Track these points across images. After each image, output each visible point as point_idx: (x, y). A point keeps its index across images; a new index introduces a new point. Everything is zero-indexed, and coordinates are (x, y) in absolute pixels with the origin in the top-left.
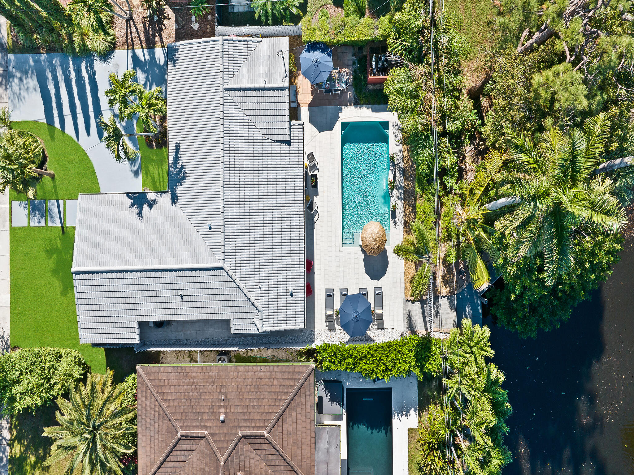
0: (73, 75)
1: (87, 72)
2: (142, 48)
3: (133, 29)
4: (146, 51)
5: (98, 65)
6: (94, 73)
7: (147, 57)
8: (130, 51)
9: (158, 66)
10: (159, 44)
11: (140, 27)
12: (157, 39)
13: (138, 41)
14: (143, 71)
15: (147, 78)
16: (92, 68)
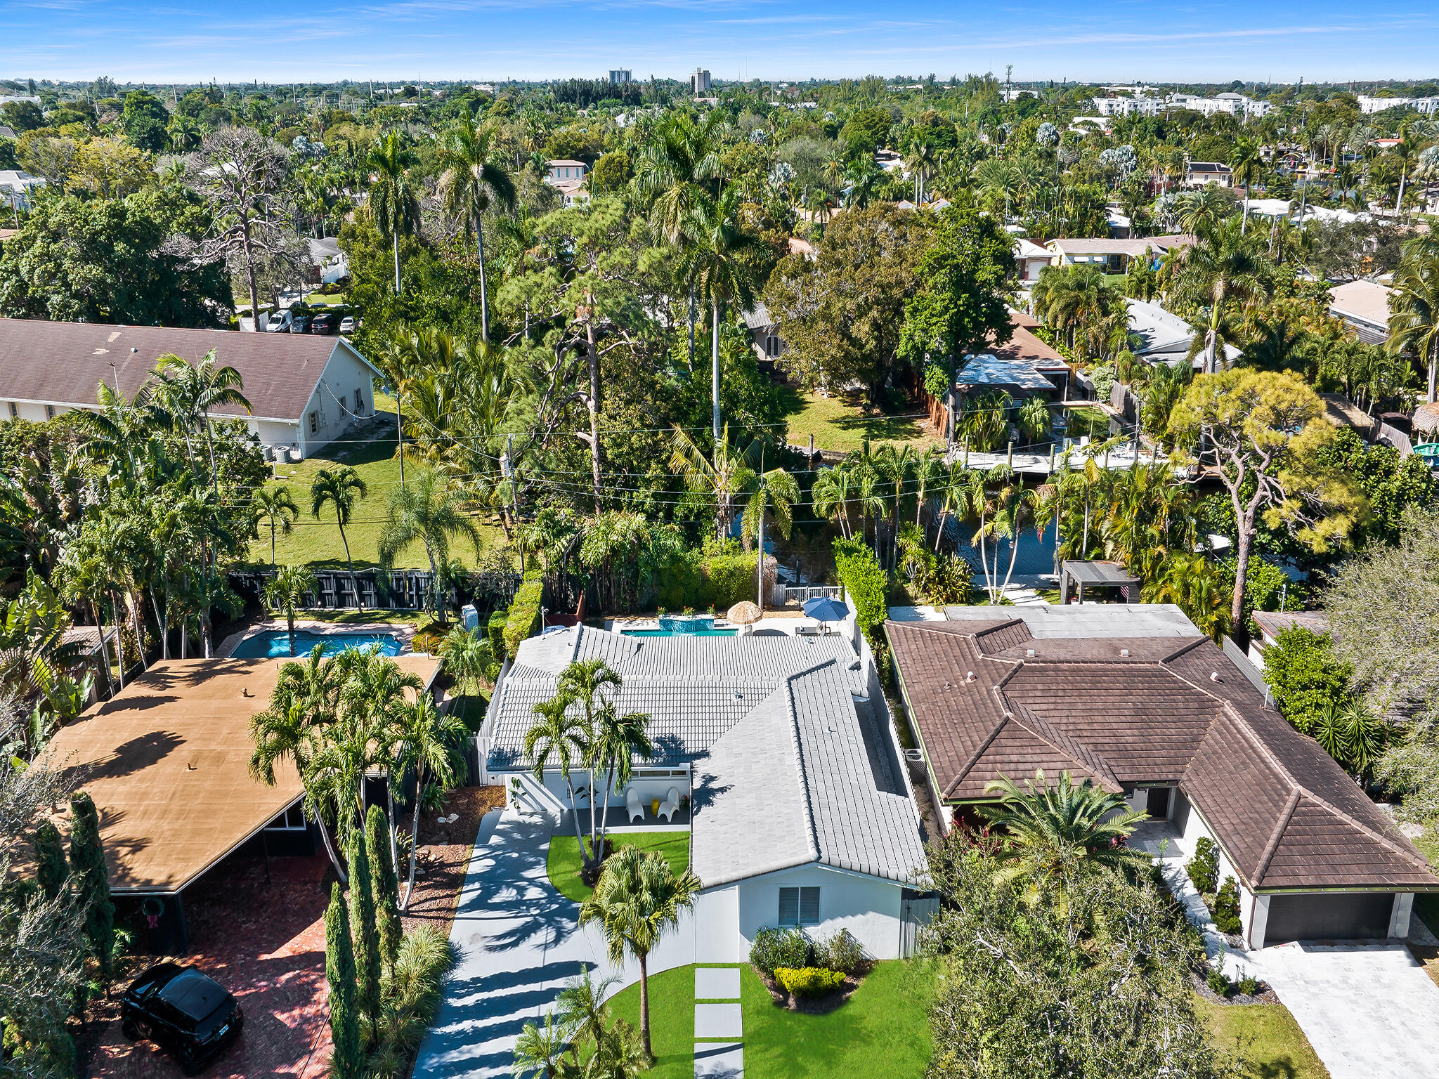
0: (467, 1025)
1: (470, 994)
2: (460, 893)
3: (426, 906)
4: (465, 888)
5: (462, 973)
6: (475, 980)
7: (477, 885)
8: (457, 915)
9: (494, 868)
10: (462, 870)
11: (425, 894)
12: (454, 870)
13: (445, 901)
14: (496, 892)
15: (509, 886)
16: (464, 985)
